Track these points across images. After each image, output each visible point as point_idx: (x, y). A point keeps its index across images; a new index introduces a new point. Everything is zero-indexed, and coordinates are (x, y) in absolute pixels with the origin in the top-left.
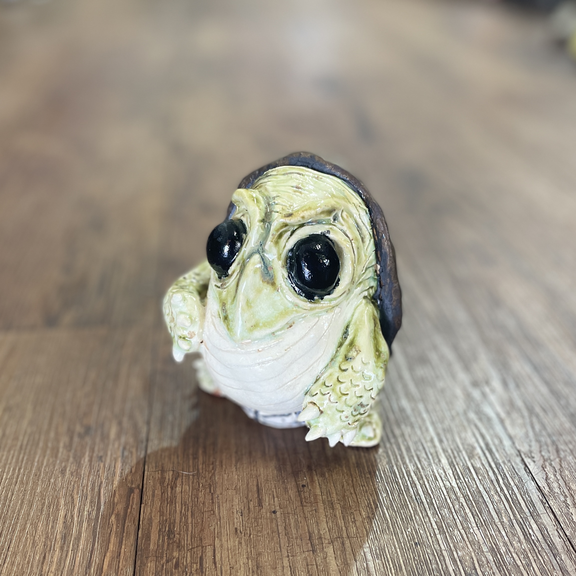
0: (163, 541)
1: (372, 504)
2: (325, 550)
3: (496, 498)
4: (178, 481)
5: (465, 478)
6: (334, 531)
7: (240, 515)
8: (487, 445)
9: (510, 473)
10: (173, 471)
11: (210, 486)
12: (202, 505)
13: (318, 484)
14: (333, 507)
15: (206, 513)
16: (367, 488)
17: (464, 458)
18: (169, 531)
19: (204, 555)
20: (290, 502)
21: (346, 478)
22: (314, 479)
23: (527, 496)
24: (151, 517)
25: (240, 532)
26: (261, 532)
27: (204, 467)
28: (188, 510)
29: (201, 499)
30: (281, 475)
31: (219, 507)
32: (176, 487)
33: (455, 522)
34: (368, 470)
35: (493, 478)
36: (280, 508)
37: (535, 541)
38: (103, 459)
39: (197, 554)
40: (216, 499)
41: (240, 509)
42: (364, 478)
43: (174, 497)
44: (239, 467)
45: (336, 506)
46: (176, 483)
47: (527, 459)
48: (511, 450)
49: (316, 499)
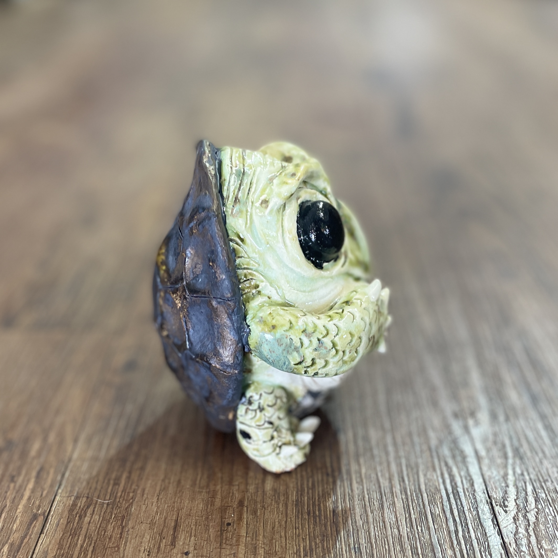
1: (302, 550)
4: (89, 510)
5: (419, 526)
7: (147, 553)
8: (454, 487)
9: (473, 524)
10: (88, 498)
11: (123, 517)
12: (108, 540)
13: (246, 523)
14: (256, 551)
15: (110, 549)
16: (301, 531)
20: (207, 543)
21: (280, 518)
22: (242, 517)
23: (487, 553)
24: (48, 550)
27: (123, 495)
28: (91, 544)
29: (109, 533)
30: (207, 510)
32: (85, 517)
34: (307, 509)
35: (452, 528)
36: (195, 549)
38: (15, 479)
40: (126, 533)
41: (149, 548)
42: (300, 520)
43: (80, 528)
44: (161, 497)
45: (259, 551)
46: (87, 512)
47: (497, 509)
48: (481, 496)
49: (238, 541)
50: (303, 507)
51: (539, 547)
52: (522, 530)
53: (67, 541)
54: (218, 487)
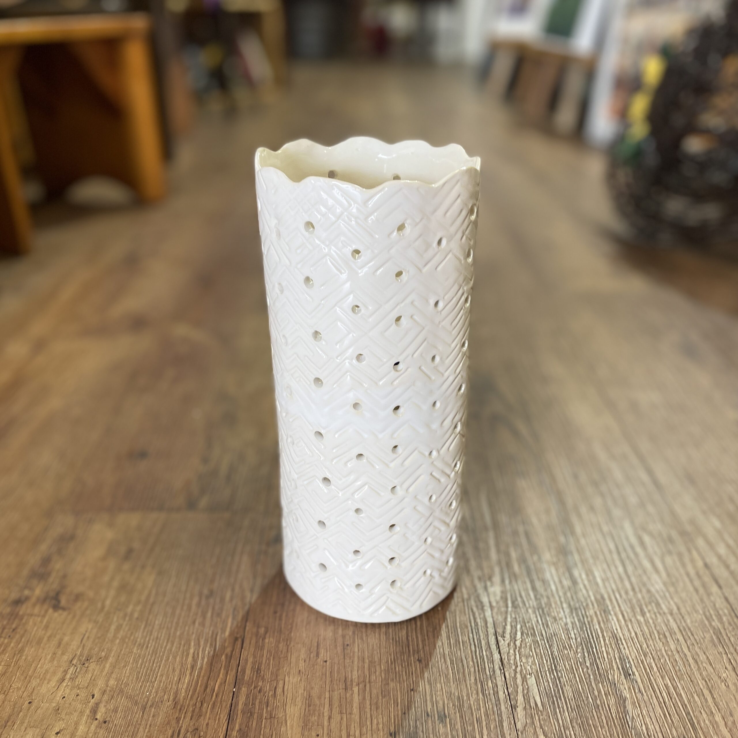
0: (254, 674)
7: (304, 661)
18: (257, 668)
19: (277, 686)
20: (337, 655)
25: (302, 673)
28: (271, 656)
30: (334, 636)
31: (291, 654)
44: (307, 628)
47: (499, 638)
48: (491, 631)
50: (390, 636)
51: (520, 661)
52: (512, 651)
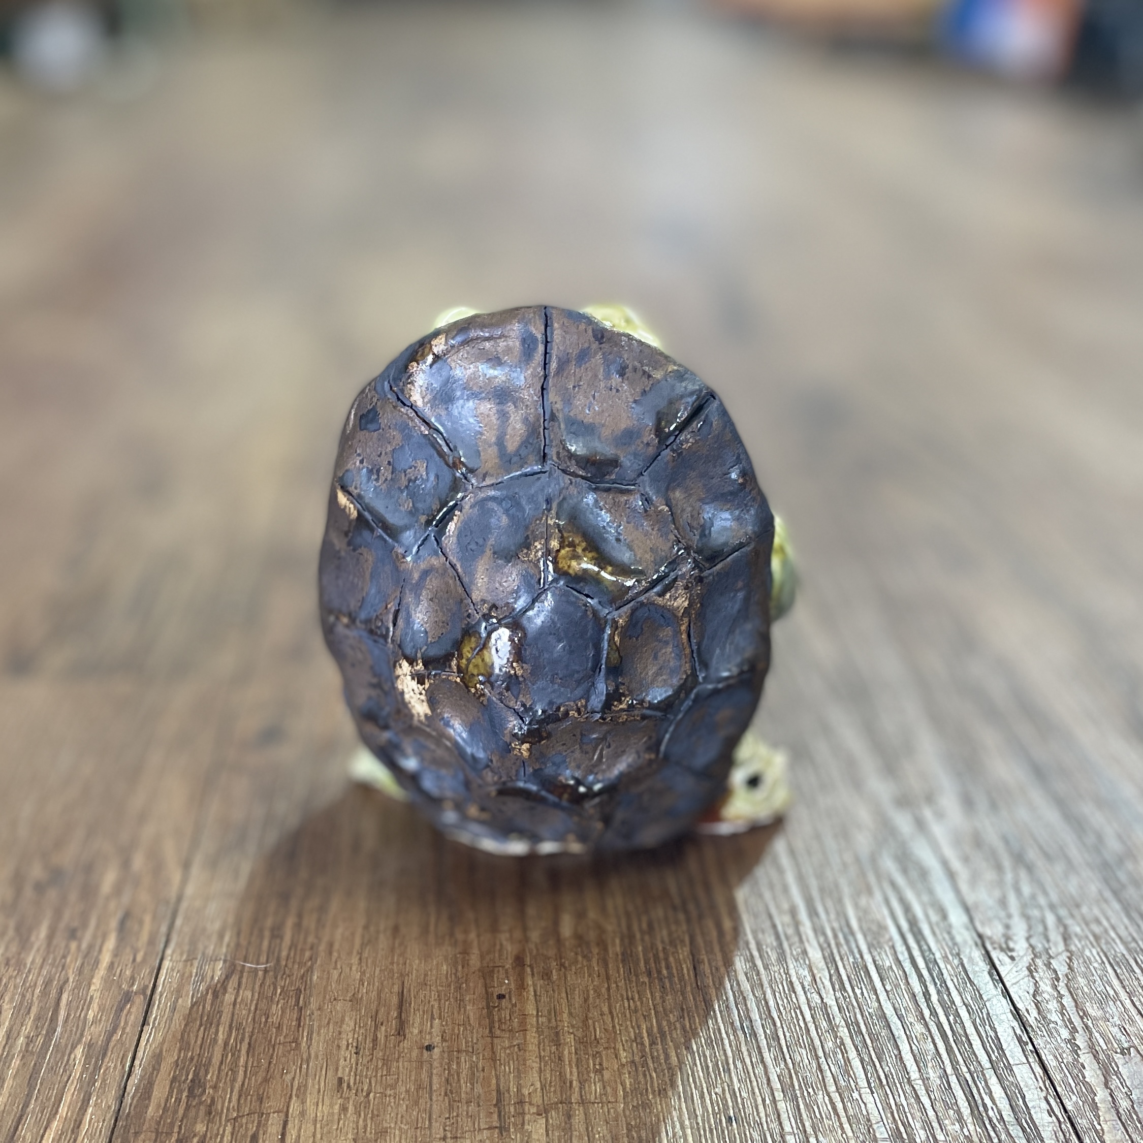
1: (645, 1035)
2: (526, 1127)
3: (919, 1028)
4: (231, 982)
5: (856, 988)
6: (552, 1089)
8: (913, 923)
9: (955, 980)
10: (225, 961)
11: (298, 991)
12: (274, 1030)
13: (533, 993)
14: (558, 1040)
15: (281, 1047)
16: (638, 1003)
17: (858, 947)
21: (595, 983)
22: (526, 984)
23: (987, 1027)
24: (161, 1051)
26: (393, 1087)
27: (292, 954)
29: (274, 1019)
32: (224, 994)
33: (823, 1077)
34: (646, 967)
35: (917, 988)
36: (443, 1039)
37: (995, 1121)
38: (79, 934)
39: (247, 1129)
40: (308, 1018)
41: (355, 1041)
42: (634, 984)
43: (218, 1012)
45: (564, 1039)
46: (227, 985)
49: (523, 1023)
53: (197, 1037)
54: (472, 936)
